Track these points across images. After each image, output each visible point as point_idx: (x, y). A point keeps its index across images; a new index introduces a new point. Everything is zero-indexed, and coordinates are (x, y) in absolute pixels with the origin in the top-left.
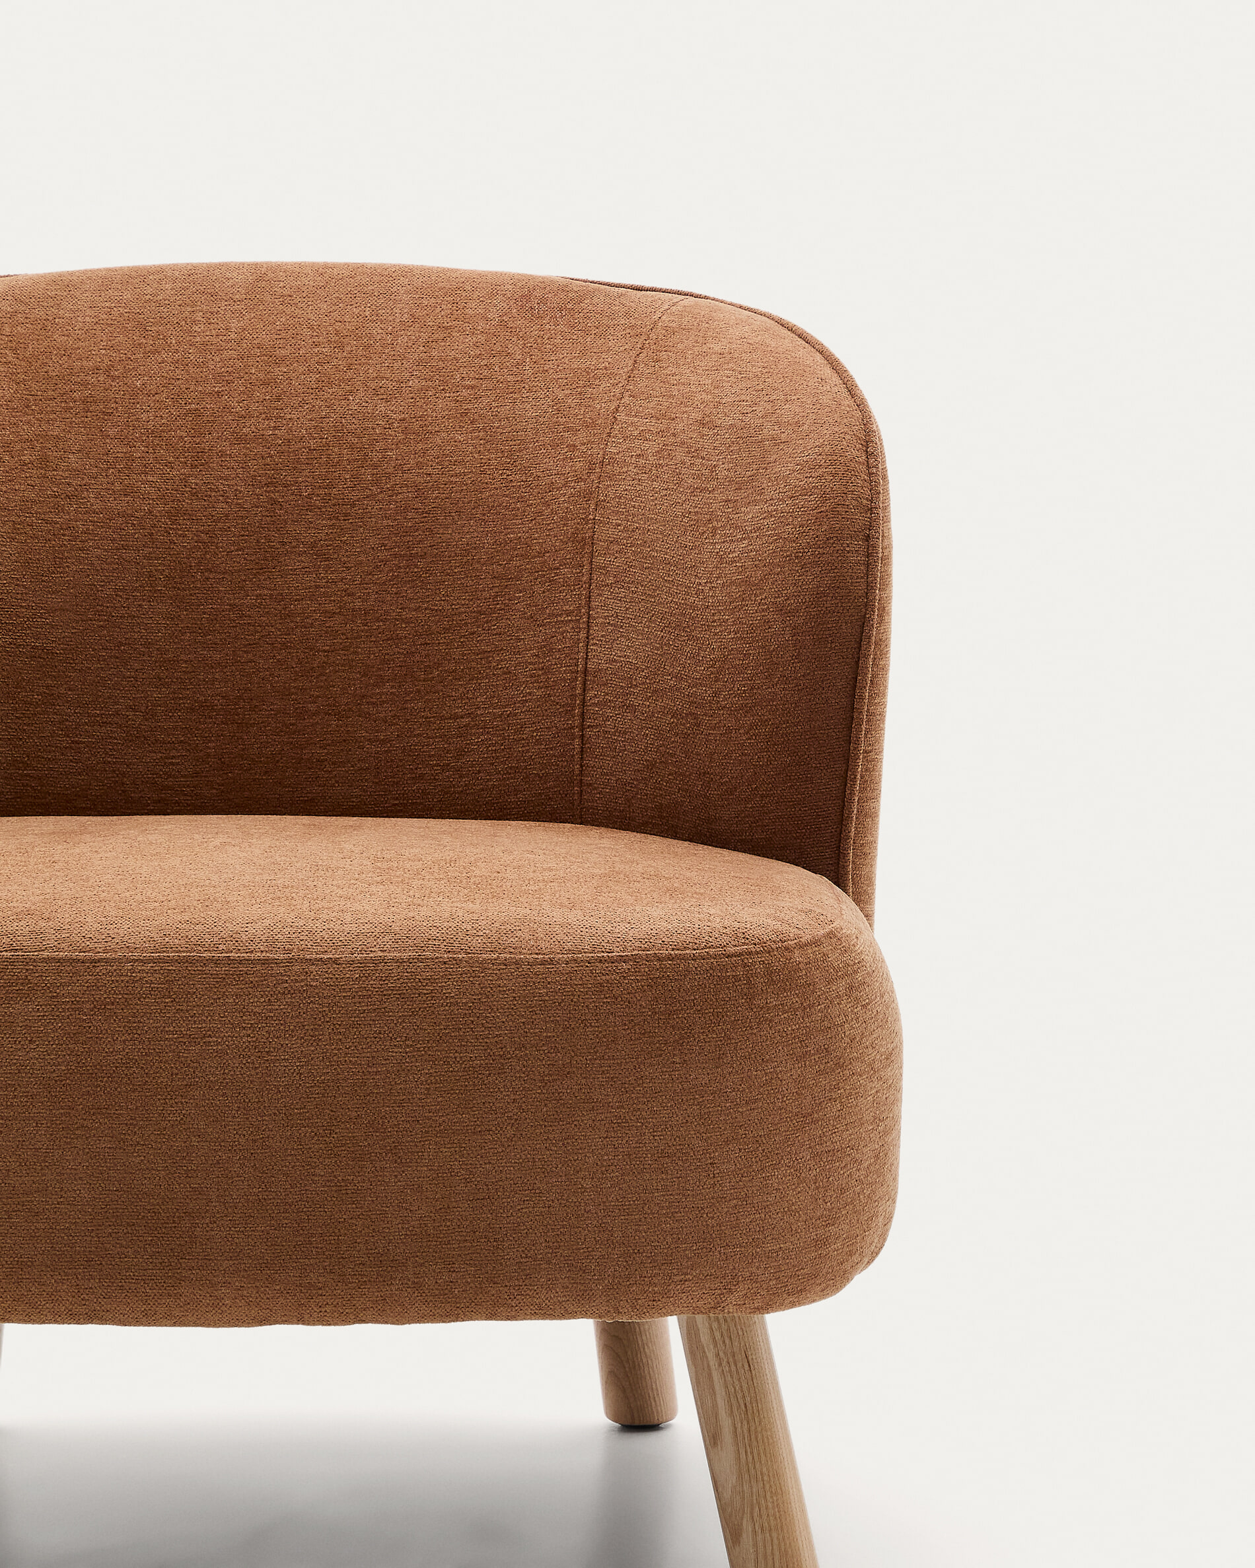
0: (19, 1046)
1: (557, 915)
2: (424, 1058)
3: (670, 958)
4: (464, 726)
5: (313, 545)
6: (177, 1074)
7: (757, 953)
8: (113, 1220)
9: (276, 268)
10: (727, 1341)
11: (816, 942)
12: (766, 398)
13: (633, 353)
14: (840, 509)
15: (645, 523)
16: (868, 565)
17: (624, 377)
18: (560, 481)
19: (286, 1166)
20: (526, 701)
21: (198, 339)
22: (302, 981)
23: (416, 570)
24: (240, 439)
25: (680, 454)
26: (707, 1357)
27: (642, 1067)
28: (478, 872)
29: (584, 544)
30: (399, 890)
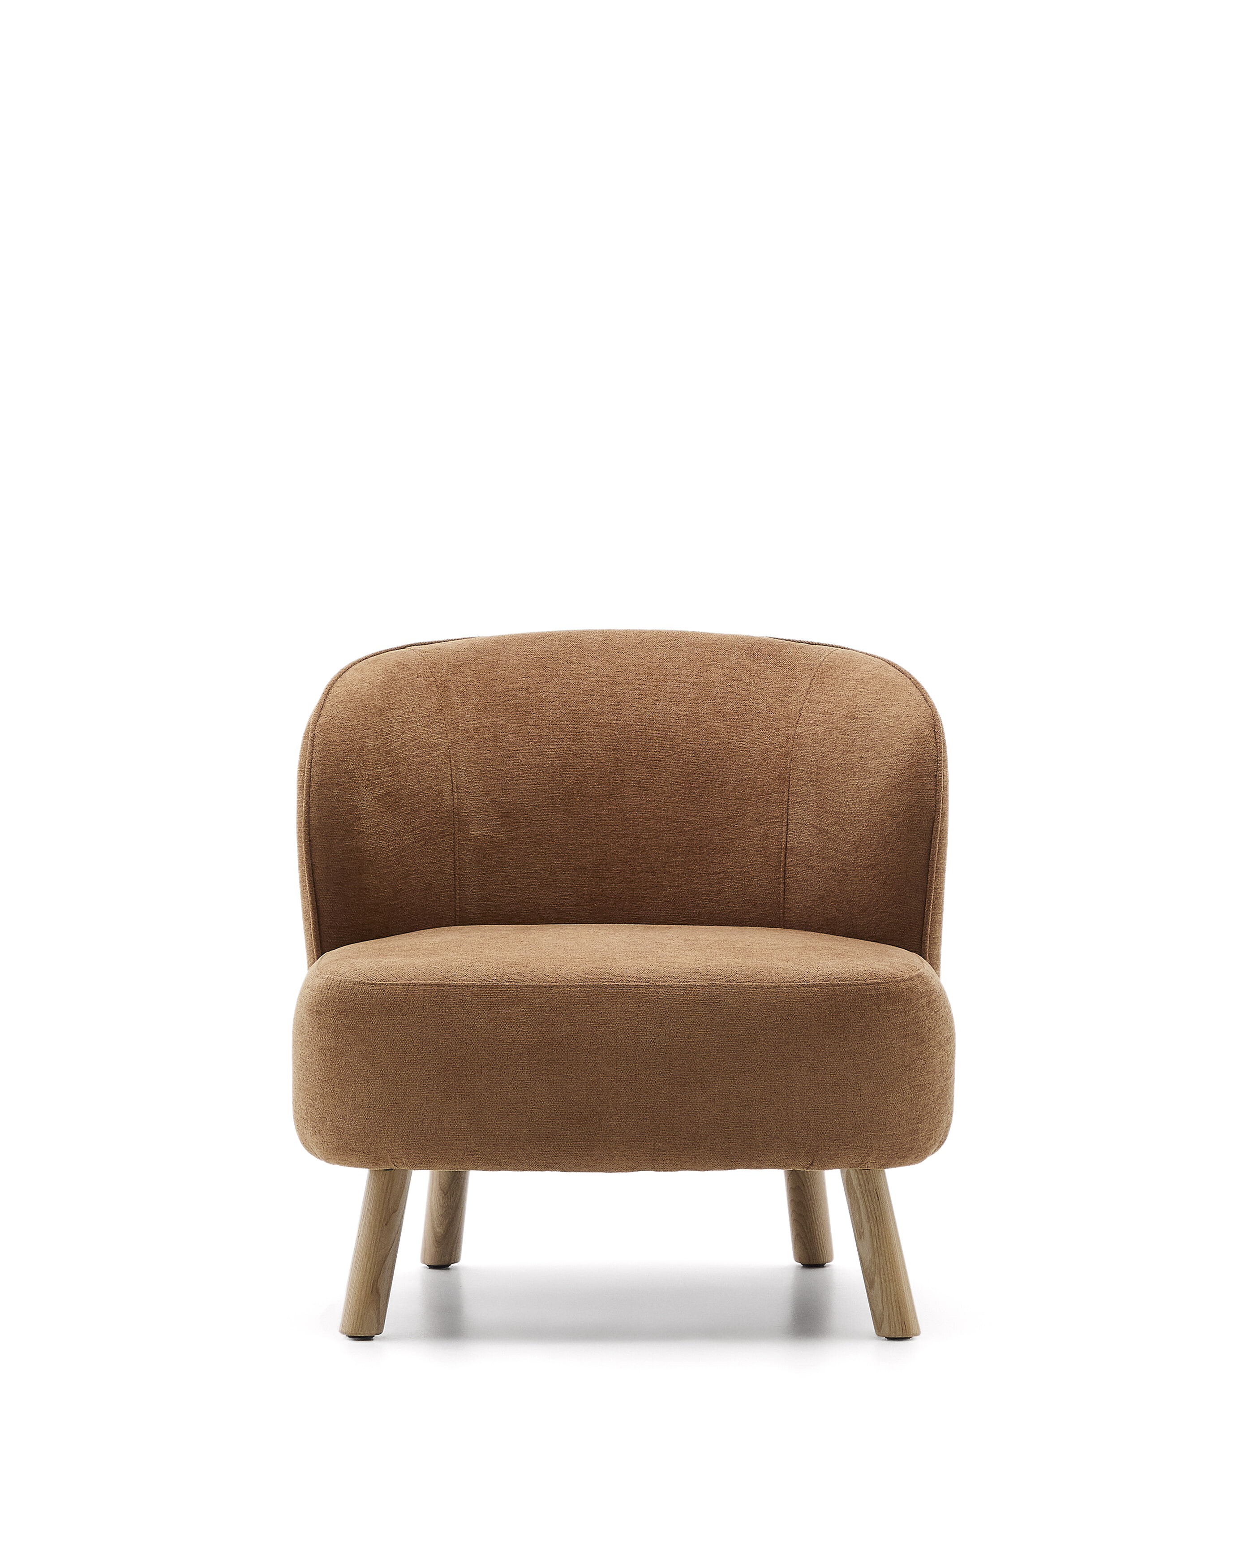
0: (514, 1029)
1: (781, 964)
2: (716, 1034)
3: (838, 985)
4: (721, 878)
5: (639, 782)
6: (593, 1043)
7: (882, 983)
8: (560, 1116)
9: (614, 633)
10: (867, 1185)
11: (911, 979)
12: (882, 704)
13: (809, 679)
14: (921, 761)
15: (817, 770)
16: (936, 791)
17: (805, 692)
18: (771, 747)
19: (647, 1089)
20: (754, 864)
21: (574, 672)
22: (655, 996)
23: (694, 795)
24: (598, 725)
25: (836, 733)
26: (856, 1193)
27: (824, 1039)
28: (738, 946)
29: (785, 780)
30: (700, 954)
